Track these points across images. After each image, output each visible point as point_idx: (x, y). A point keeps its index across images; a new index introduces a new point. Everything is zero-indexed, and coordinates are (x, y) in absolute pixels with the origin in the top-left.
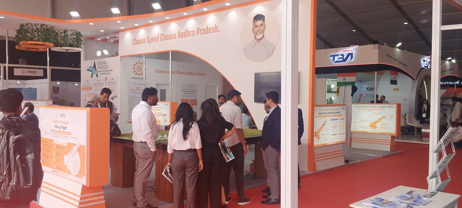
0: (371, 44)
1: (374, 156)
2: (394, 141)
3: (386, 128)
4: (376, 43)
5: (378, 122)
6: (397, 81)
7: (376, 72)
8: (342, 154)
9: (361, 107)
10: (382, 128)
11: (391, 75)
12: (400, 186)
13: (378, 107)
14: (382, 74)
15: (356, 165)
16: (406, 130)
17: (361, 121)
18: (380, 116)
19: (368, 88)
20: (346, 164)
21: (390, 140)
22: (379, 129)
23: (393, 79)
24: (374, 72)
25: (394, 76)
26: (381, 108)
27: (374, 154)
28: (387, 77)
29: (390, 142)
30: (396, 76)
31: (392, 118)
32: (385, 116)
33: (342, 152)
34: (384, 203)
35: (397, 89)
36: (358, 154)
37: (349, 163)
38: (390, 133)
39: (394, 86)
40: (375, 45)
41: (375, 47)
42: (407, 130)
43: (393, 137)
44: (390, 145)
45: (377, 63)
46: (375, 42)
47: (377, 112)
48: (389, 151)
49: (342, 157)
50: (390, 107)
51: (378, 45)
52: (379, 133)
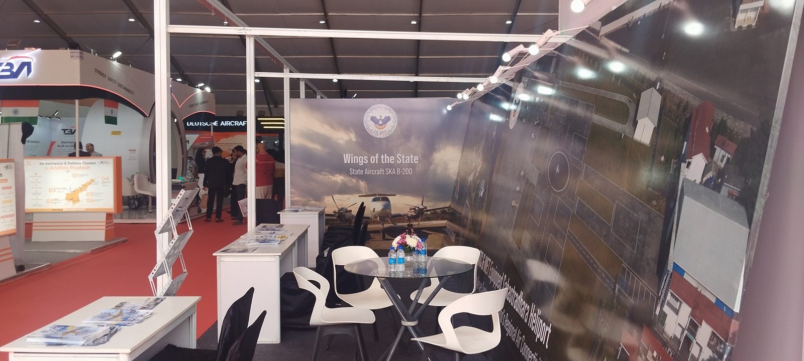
0: (66, 49)
1: (75, 253)
2: (112, 222)
3: (96, 200)
4: (75, 48)
5: (81, 190)
6: (116, 118)
7: (77, 101)
8: (11, 256)
9: (49, 164)
10: (88, 200)
11: (106, 107)
12: (104, 297)
13: (80, 163)
14: (90, 105)
15: (40, 272)
16: (134, 203)
17: (50, 190)
18: (85, 180)
19: (65, 130)
20: (19, 273)
21: (105, 221)
22: (84, 203)
23: (109, 115)
24: (73, 101)
25: (111, 108)
26: (86, 165)
27: (76, 249)
28: (99, 110)
29: (104, 224)
30: (114, 110)
31: (106, 182)
32: (93, 179)
33: (10, 251)
34: (68, 333)
35: (119, 133)
36: (44, 252)
37: (25, 271)
38: (104, 209)
39: (111, 127)
40: (73, 51)
41: (73, 54)
42: (136, 202)
43: (109, 216)
44: (104, 231)
45: (78, 83)
46: (73, 46)
47: (80, 172)
48: (104, 240)
49: (9, 261)
50: (102, 164)
51: (78, 51)
52: (84, 210)
